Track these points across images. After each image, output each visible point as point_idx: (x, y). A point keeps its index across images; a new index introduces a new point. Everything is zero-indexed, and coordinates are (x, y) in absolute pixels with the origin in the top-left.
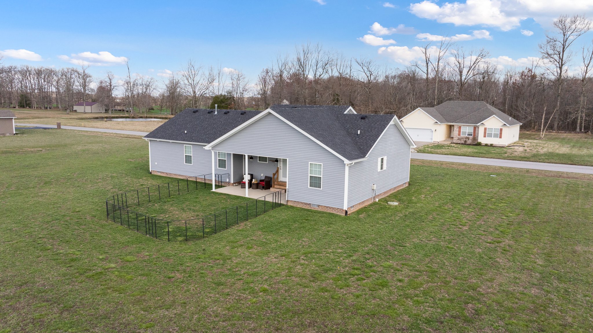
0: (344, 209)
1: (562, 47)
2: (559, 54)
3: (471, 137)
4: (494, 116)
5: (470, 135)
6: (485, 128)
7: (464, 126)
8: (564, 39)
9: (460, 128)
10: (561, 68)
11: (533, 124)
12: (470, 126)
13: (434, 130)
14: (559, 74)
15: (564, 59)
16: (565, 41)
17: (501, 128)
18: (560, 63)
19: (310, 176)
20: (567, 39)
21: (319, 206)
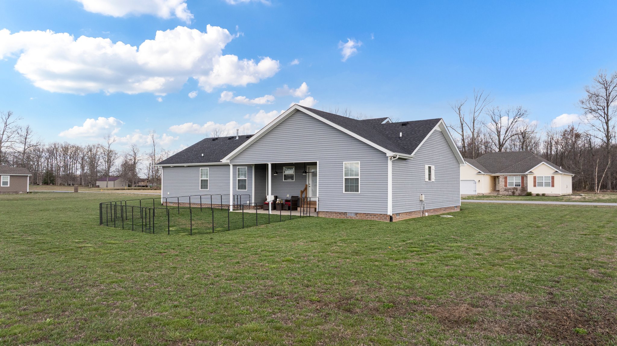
0: (389, 214)
1: (606, 102)
2: (604, 110)
3: (519, 188)
4: (543, 162)
5: (518, 185)
6: (534, 177)
7: (510, 176)
8: (607, 94)
9: (506, 178)
10: (607, 123)
11: (583, 183)
12: (517, 175)
13: (477, 181)
14: (606, 130)
15: (609, 114)
16: (608, 96)
17: (553, 175)
18: (606, 119)
19: (346, 179)
20: (610, 94)
21: (356, 214)
